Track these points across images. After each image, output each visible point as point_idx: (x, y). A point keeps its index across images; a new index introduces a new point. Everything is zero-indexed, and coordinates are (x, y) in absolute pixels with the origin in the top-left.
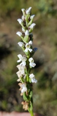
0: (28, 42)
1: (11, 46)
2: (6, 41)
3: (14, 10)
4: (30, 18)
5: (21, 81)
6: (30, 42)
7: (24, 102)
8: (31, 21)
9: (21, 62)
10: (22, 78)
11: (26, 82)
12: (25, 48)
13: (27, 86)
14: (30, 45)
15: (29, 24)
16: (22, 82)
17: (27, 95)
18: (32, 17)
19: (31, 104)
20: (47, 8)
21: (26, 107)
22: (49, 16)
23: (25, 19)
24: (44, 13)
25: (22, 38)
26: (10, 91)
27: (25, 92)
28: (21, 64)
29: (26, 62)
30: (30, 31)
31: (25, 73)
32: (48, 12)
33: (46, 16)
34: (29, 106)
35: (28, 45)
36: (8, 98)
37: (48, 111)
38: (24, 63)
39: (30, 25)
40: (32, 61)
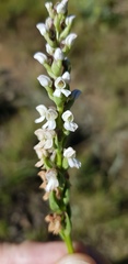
0: (61, 74)
1: (17, 96)
2: (7, 84)
3: (24, 14)
4: (64, 22)
5: (45, 166)
6: (66, 75)
7: (52, 215)
8: (66, 30)
9: (45, 121)
10: (48, 159)
11: (57, 168)
12: (53, 88)
13: (59, 177)
14: (66, 80)
15: (62, 35)
16: (48, 169)
17: (59, 198)
18: (69, 21)
19: (67, 220)
20: (97, 10)
21: (55, 227)
22: (104, 29)
23: (53, 25)
24: (92, 21)
25: (46, 66)
26: (15, 199)
27: (55, 192)
28: (44, 126)
29: (56, 120)
30: (64, 50)
31: (55, 146)
32: (102, 20)
33: (96, 28)
34: (63, 223)
35: (61, 83)
36: (10, 215)
37: (100, 242)
38: (51, 124)
39: (63, 39)
40: (70, 117)
